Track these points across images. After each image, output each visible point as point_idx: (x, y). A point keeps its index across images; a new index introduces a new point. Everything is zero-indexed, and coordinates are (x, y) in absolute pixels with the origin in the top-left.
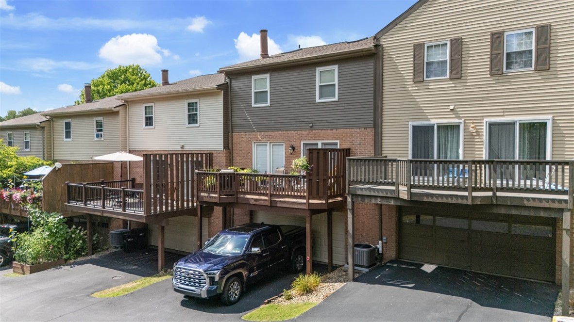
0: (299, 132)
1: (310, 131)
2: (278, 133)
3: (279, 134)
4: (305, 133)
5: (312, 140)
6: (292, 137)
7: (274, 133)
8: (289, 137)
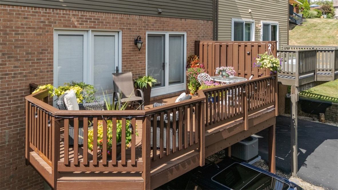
0: (144, 18)
1: (158, 19)
2: (111, 16)
3: (113, 18)
4: (152, 20)
5: (161, 30)
6: (134, 24)
7: (104, 16)
8: (130, 24)
